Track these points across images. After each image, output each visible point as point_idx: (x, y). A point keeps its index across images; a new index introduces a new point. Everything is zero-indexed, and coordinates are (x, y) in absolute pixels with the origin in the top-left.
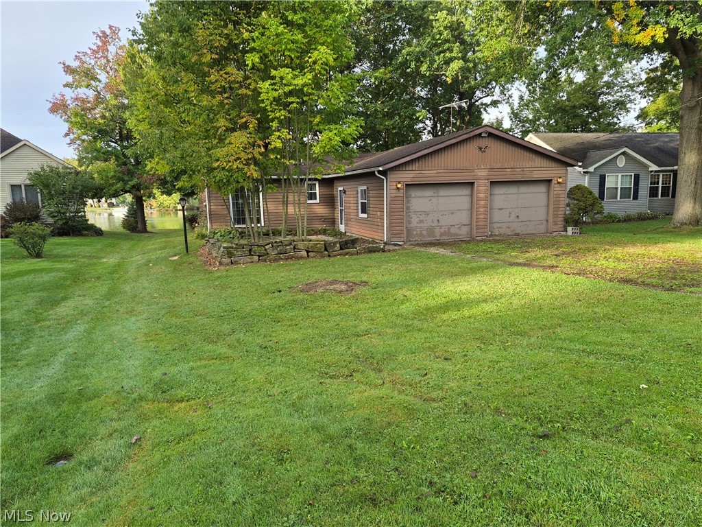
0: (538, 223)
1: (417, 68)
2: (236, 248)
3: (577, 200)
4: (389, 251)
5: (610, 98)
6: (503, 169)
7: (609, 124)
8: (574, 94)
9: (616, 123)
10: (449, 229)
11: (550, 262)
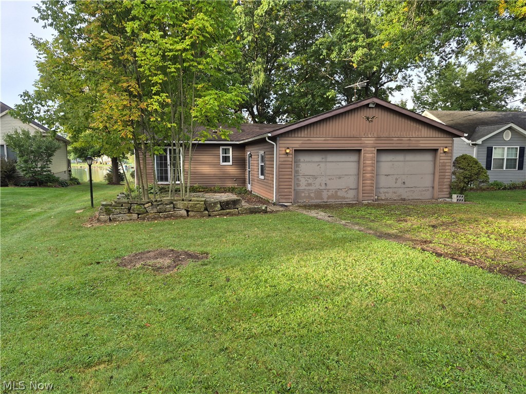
0: (424, 189)
1: (328, 55)
2: (114, 206)
3: (462, 169)
4: (272, 212)
5: (499, 85)
6: (389, 138)
7: (497, 106)
8: (467, 81)
9: (504, 106)
10: (336, 192)
11: (423, 235)
